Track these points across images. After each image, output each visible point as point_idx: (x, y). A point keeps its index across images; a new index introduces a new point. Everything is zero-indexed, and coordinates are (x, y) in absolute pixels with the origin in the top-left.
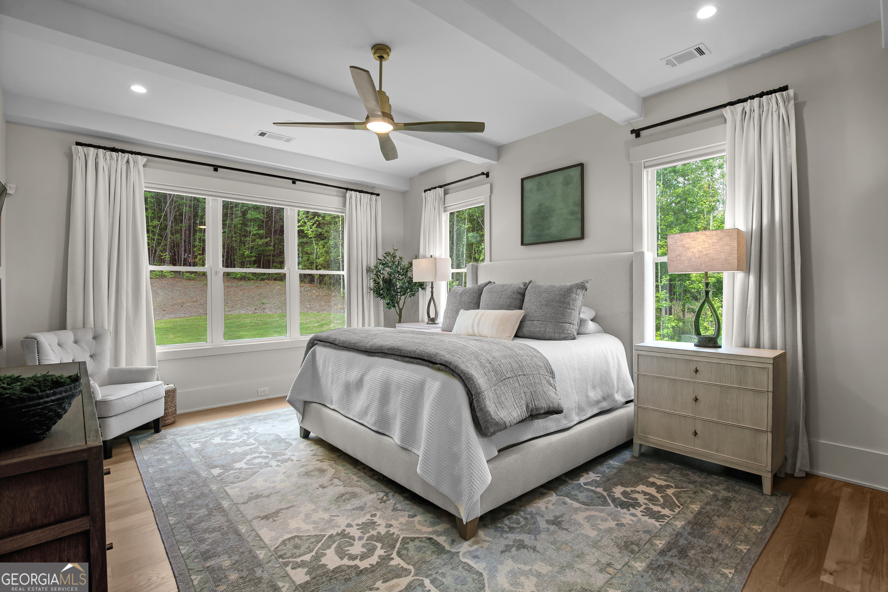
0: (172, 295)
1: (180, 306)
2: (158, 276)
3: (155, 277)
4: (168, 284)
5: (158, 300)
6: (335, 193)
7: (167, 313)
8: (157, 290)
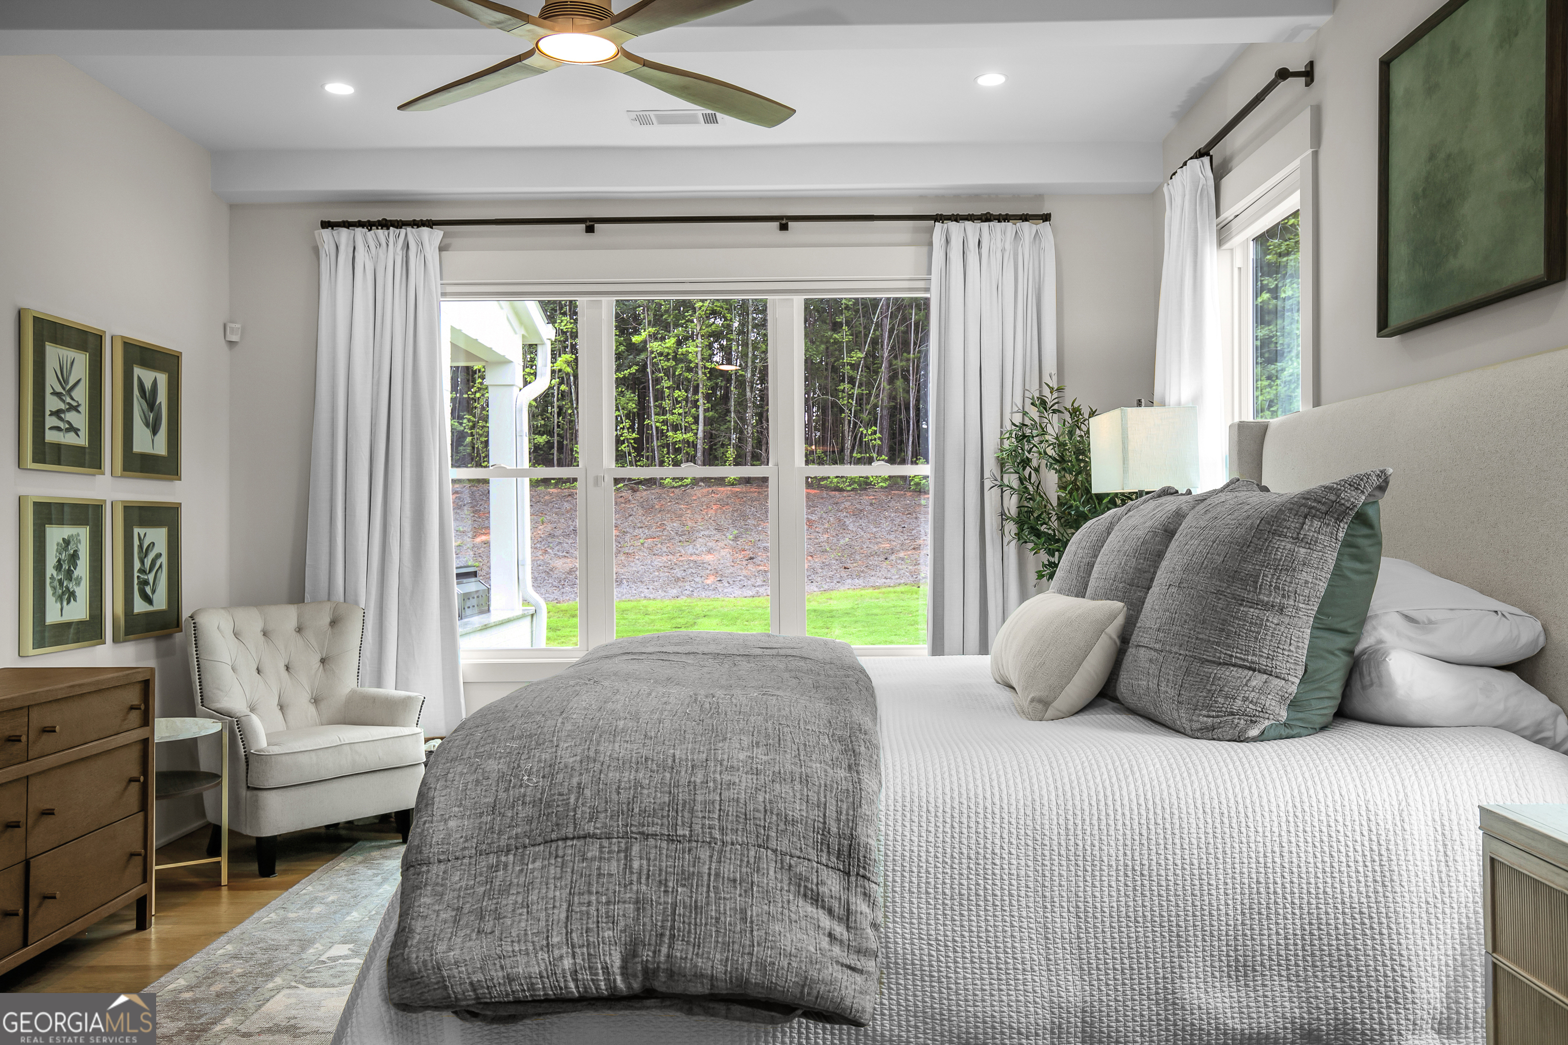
0: (875, 530)
1: (882, 558)
2: (856, 486)
3: (849, 488)
4: (871, 504)
5: (842, 542)
6: (906, 237)
7: (851, 576)
8: (846, 520)
